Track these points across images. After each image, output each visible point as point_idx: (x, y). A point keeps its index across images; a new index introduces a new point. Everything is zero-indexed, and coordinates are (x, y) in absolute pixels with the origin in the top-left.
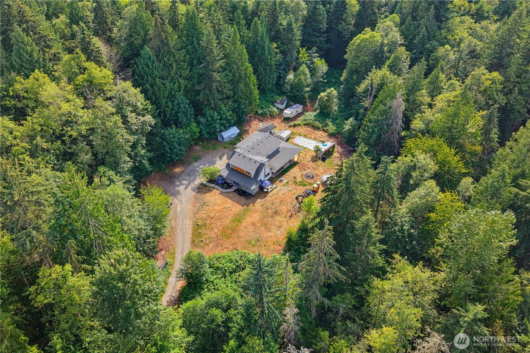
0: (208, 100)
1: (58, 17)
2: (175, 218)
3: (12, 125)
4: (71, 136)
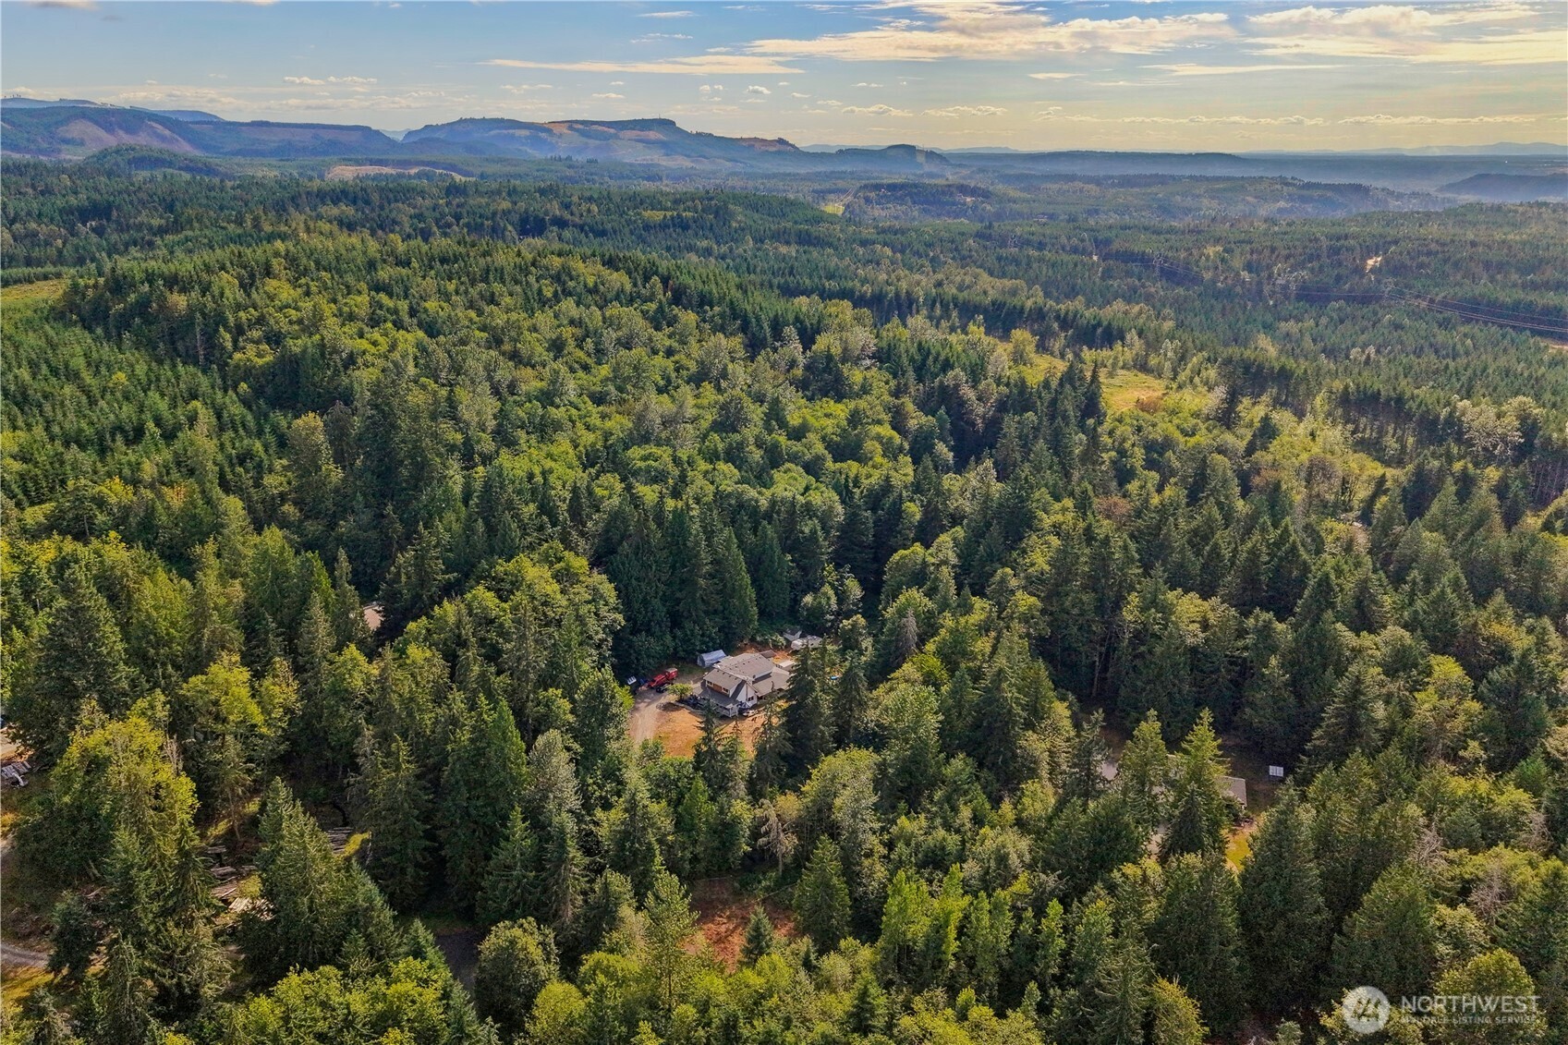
0: (690, 611)
2: (635, 730)
3: (497, 600)
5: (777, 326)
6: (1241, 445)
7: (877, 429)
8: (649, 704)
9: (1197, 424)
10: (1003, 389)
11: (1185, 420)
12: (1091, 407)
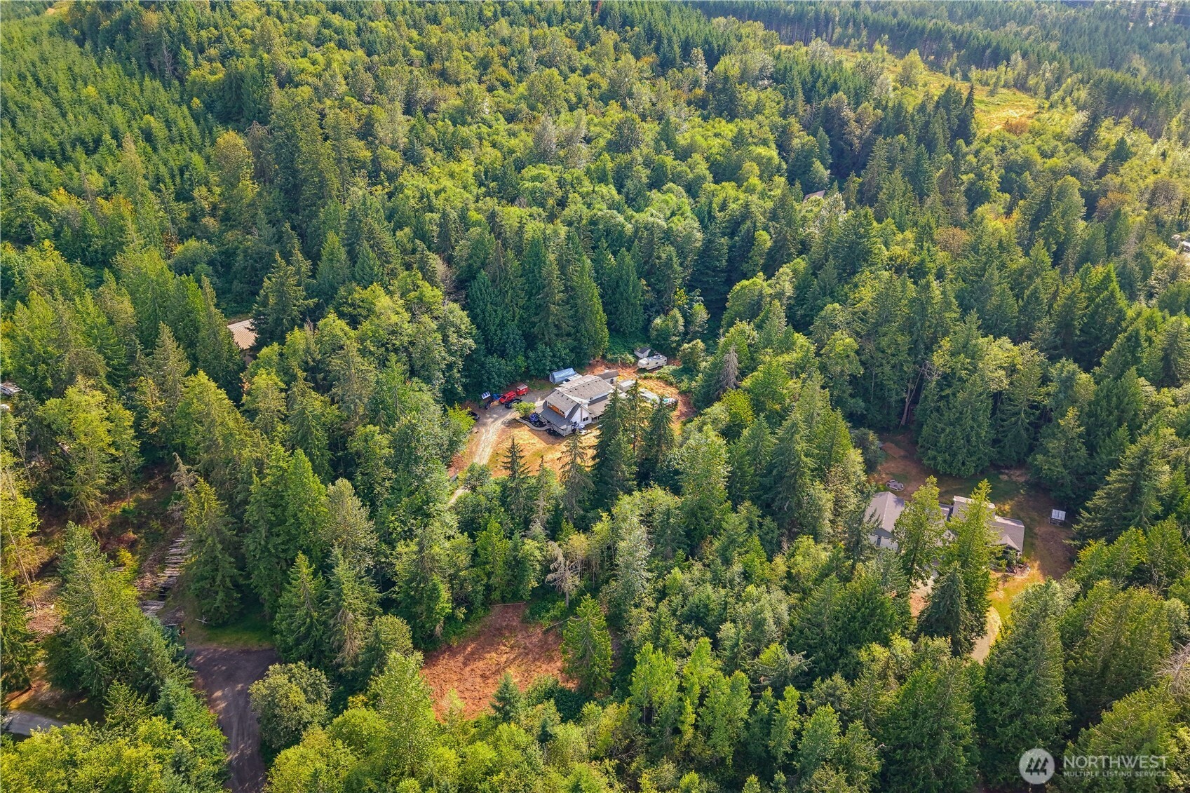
0: (543, 334)
1: (402, 230)
2: (477, 445)
3: (347, 328)
4: (394, 345)
5: (686, 47)
6: (1094, 167)
7: (761, 150)
8: (496, 419)
9: (1057, 146)
10: (879, 112)
11: (1047, 142)
12: (962, 129)
